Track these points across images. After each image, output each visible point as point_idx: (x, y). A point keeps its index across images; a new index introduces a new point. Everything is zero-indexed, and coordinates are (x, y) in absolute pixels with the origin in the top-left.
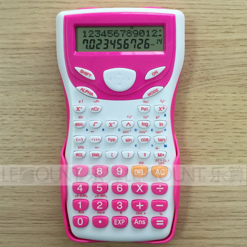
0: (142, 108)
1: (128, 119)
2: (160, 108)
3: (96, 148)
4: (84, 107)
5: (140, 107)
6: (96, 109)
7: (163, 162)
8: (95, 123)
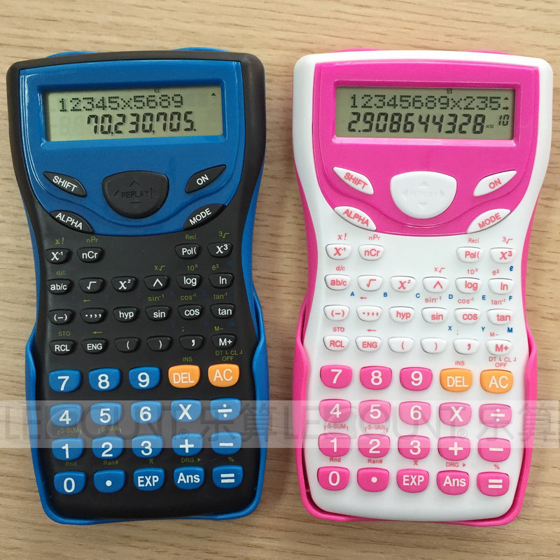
0: (466, 252)
1: (437, 274)
2: (503, 255)
3: (369, 330)
4: (348, 248)
5: (462, 251)
6: (373, 253)
7: (503, 362)
8: (371, 280)
